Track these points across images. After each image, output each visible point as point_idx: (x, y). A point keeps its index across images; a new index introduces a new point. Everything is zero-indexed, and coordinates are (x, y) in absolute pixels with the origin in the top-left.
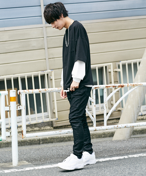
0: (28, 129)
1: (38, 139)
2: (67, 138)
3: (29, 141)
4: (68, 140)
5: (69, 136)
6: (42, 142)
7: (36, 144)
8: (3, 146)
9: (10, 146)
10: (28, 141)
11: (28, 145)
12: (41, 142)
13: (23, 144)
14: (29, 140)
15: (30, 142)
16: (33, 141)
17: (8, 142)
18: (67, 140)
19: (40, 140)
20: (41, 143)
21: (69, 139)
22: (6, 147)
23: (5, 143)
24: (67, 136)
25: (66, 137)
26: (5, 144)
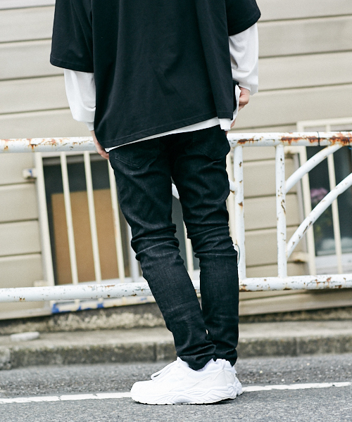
0: (148, 319)
1: (152, 344)
2: (250, 346)
3: (119, 348)
4: (257, 351)
5: (260, 340)
6: (163, 356)
7: (142, 360)
8: (28, 361)
9: (53, 361)
10: (116, 350)
11: (115, 362)
12: (160, 353)
13: (96, 358)
14: (119, 345)
15: (121, 351)
16: (134, 351)
17: (46, 348)
18: (252, 352)
19: (158, 349)
20: (159, 357)
21: (259, 348)
22: (38, 364)
23: (37, 351)
24: (253, 340)
25: (250, 343)
26: (37, 356)
